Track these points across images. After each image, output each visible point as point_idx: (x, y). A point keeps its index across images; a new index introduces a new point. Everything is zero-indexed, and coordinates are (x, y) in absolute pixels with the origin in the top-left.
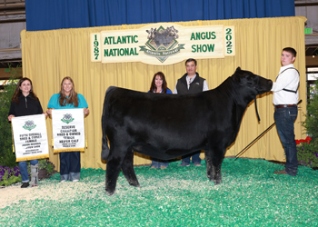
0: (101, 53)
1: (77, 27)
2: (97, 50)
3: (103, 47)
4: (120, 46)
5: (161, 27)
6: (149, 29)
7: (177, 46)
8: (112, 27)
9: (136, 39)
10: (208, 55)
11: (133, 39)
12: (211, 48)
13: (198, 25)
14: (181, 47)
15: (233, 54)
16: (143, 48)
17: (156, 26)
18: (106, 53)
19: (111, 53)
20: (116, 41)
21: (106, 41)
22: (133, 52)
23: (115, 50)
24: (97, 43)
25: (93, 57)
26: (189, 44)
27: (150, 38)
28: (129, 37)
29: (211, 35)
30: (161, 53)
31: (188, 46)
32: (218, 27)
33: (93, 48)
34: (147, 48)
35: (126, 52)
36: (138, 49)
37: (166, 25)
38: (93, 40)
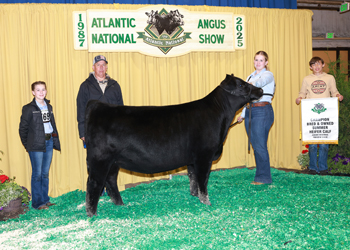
0: (88, 38)
1: (53, 3)
2: (81, 34)
3: (90, 31)
4: (112, 31)
5: (163, 10)
6: (149, 12)
7: (182, 35)
8: (101, 5)
9: (133, 23)
10: (217, 47)
11: (130, 22)
12: (221, 39)
13: (205, 10)
14: (187, 36)
15: (244, 47)
16: (141, 35)
17: (158, 8)
18: (94, 38)
19: (101, 40)
20: (107, 24)
21: (94, 23)
22: (129, 39)
23: (106, 35)
24: (81, 25)
25: (77, 43)
26: (196, 32)
27: (151, 23)
28: (123, 19)
29: (220, 24)
30: (164, 42)
31: (195, 36)
32: (228, 15)
33: (76, 31)
34: (146, 34)
35: (121, 39)
36: (136, 36)
37: (169, 8)
38: (76, 20)
